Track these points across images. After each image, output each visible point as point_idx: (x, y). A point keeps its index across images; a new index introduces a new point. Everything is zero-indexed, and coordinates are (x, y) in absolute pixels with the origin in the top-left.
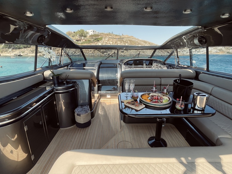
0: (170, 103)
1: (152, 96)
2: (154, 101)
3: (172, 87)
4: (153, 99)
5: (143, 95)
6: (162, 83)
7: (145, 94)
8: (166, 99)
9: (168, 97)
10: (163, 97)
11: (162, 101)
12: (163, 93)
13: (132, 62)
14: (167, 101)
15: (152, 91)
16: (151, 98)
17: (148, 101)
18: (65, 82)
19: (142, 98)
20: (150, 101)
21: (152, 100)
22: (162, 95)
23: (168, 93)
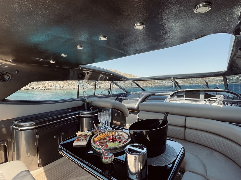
18: (91, 109)
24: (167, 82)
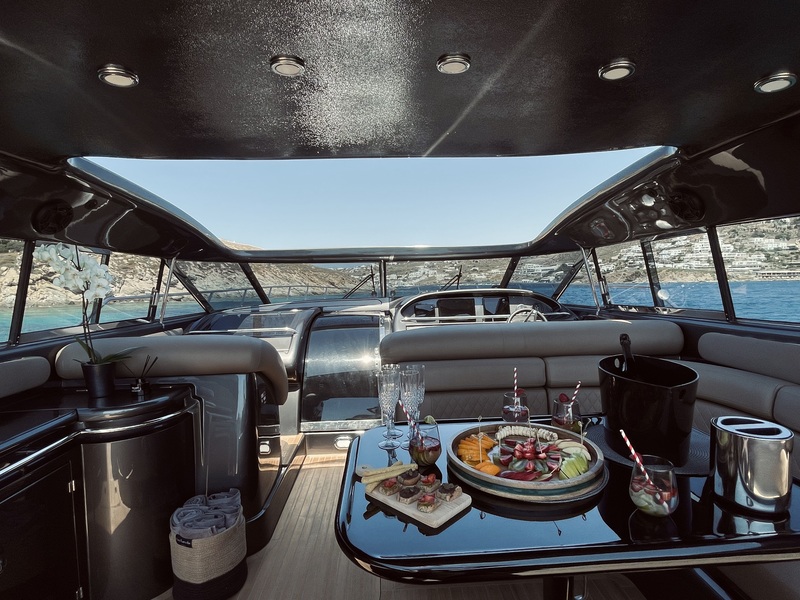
0: (599, 475)
1: (509, 441)
2: (518, 466)
3: (596, 395)
4: (510, 460)
5: (465, 436)
6: (554, 378)
7: (476, 431)
8: (578, 456)
9: (585, 444)
10: (563, 445)
11: (555, 467)
12: (559, 423)
13: (434, 302)
14: (582, 468)
15: (509, 417)
16: (503, 452)
17: (488, 471)
18: (137, 389)
19: (462, 452)
20: (497, 469)
21: (505, 464)
22: (555, 435)
23: (580, 424)
24: (403, 277)
